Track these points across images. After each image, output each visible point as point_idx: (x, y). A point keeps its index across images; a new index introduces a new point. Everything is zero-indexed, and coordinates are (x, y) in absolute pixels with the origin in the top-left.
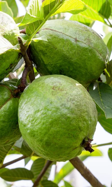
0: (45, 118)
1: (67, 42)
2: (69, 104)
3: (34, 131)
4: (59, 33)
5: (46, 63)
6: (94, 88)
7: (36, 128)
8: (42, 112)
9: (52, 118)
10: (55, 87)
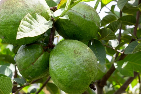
0: (70, 72)
1: (79, 18)
2: (85, 64)
3: (62, 80)
4: (74, 12)
5: (65, 30)
6: (92, 44)
7: (63, 78)
8: (68, 68)
9: (74, 73)
10: (75, 51)
